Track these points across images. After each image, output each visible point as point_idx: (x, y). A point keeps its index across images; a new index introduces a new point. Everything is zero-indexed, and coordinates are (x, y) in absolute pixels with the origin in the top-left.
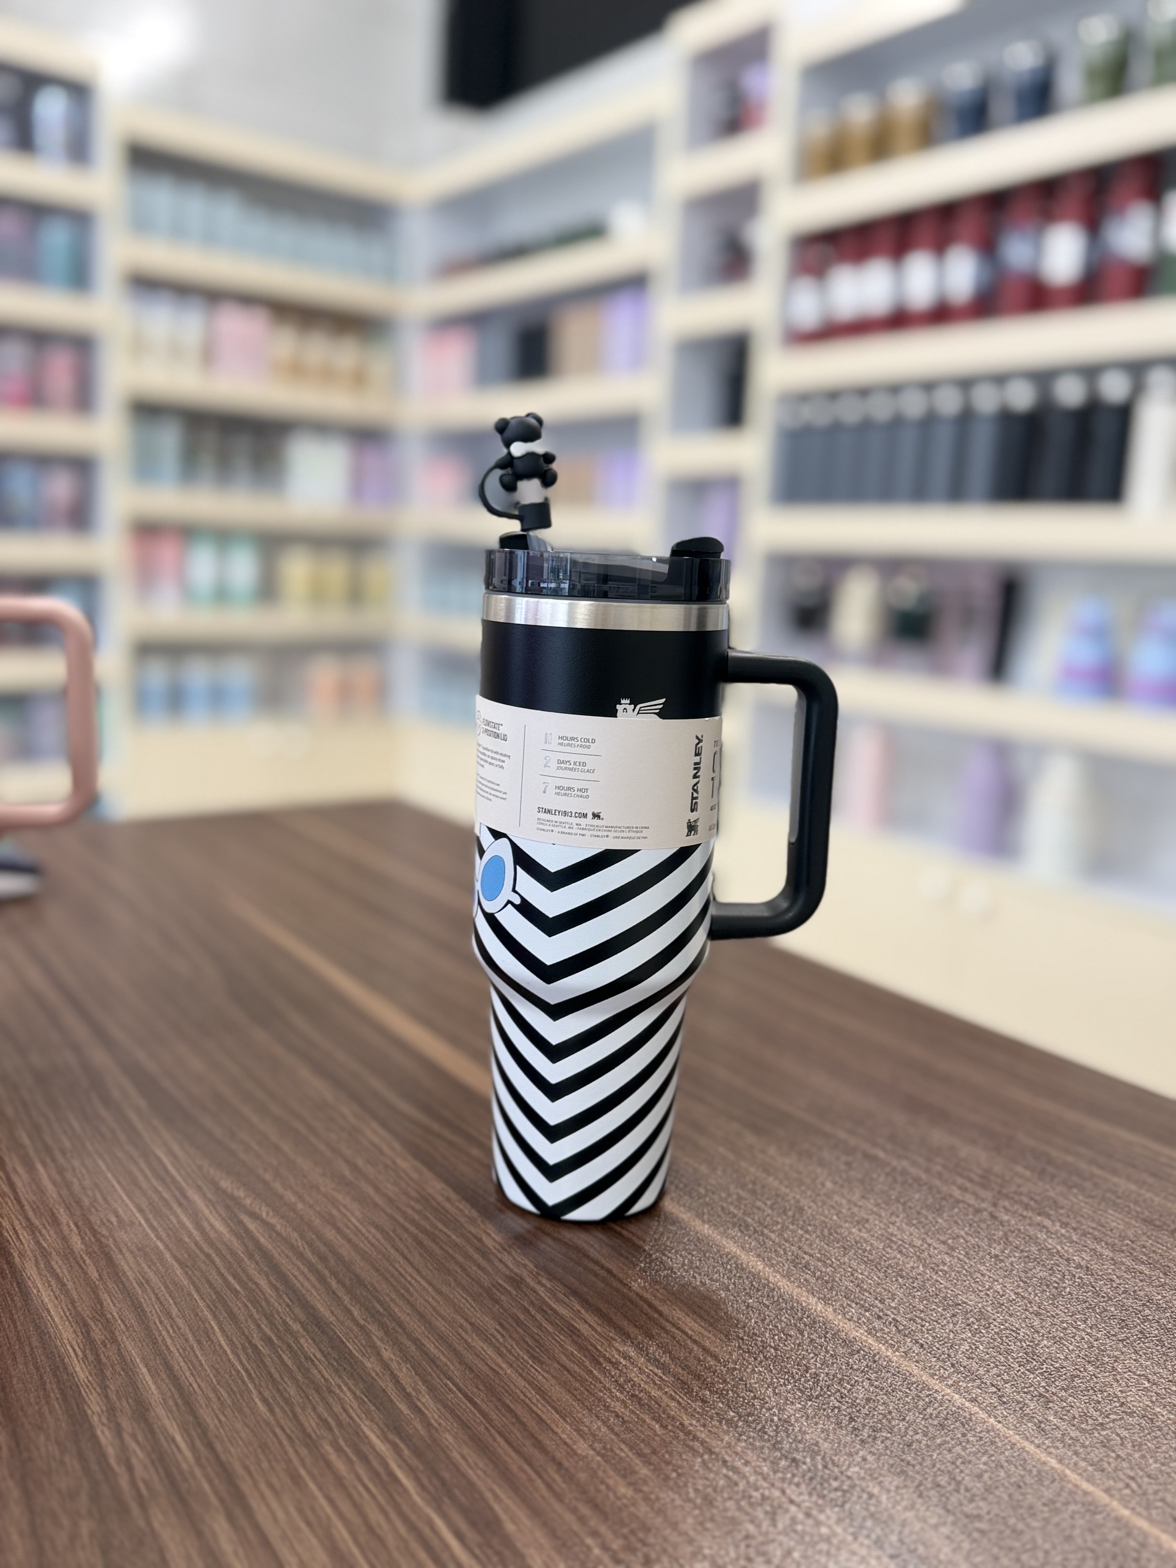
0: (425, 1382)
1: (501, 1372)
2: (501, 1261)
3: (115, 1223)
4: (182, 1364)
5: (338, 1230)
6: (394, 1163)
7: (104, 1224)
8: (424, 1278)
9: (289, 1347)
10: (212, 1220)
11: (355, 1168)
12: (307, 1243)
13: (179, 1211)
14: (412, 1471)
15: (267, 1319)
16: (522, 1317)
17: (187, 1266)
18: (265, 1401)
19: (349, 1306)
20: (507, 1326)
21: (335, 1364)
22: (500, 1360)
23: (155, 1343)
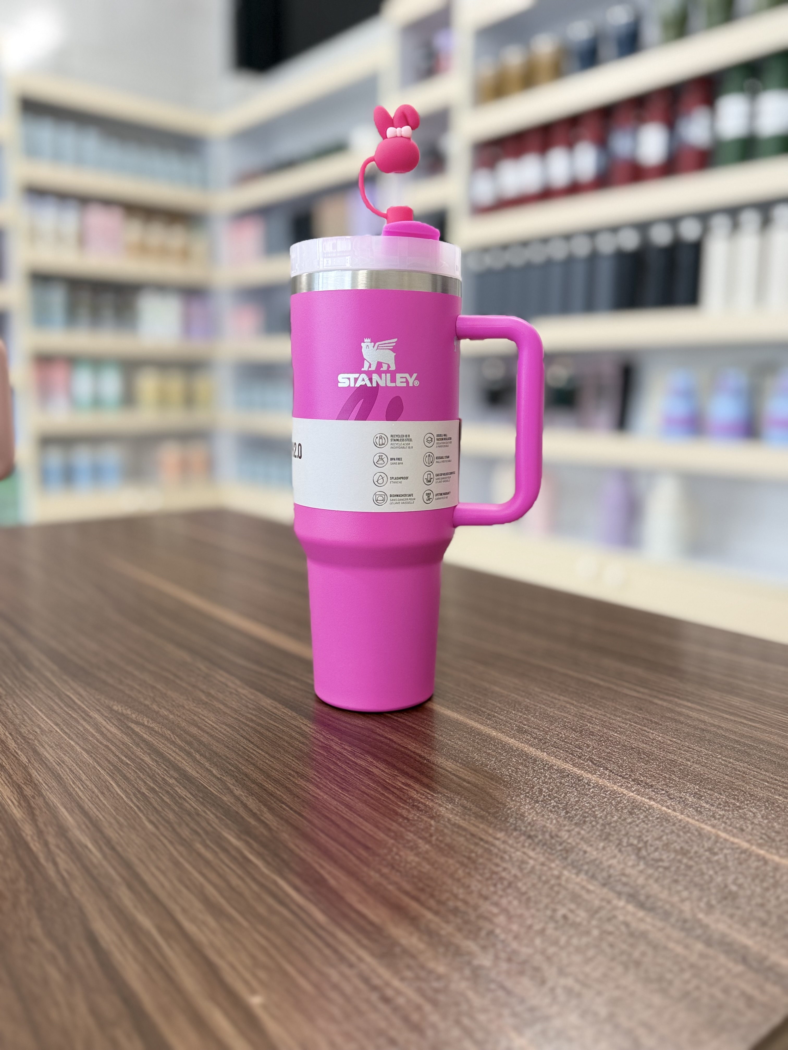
0: (265, 805)
1: (319, 797)
2: (315, 738)
3: (39, 732)
4: (90, 805)
5: (199, 728)
6: (237, 691)
7: (31, 733)
8: (262, 750)
9: (168, 792)
10: (108, 727)
11: (209, 695)
12: (177, 736)
13: (84, 724)
14: (259, 855)
15: (150, 777)
16: (332, 767)
17: (92, 753)
18: (151, 822)
19: (209, 768)
20: (322, 772)
21: (201, 800)
22: (318, 791)
23: (70, 795)
